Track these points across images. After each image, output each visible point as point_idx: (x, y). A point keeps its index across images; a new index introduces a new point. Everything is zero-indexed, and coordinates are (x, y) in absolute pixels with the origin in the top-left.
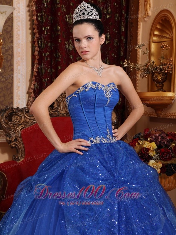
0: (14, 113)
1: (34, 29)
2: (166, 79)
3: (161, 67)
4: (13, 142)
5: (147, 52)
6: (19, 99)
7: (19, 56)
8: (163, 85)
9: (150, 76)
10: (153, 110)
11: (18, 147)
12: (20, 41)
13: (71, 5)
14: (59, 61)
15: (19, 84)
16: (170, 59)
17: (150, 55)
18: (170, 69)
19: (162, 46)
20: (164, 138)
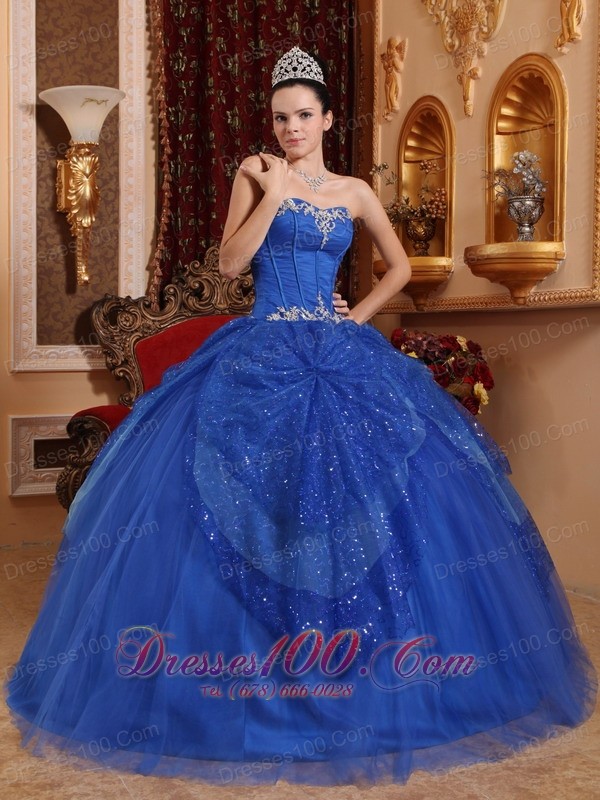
0: (121, 307)
1: (161, 137)
2: (434, 233)
3: (423, 207)
4: (120, 366)
5: (395, 181)
6: (131, 281)
7: (132, 193)
8: (428, 246)
9: (401, 228)
10: (408, 299)
11: (131, 378)
12: (132, 163)
13: (237, 90)
14: (213, 203)
15: (130, 251)
16: (441, 191)
17: (399, 187)
18: (441, 210)
19: (425, 165)
20: (434, 344)
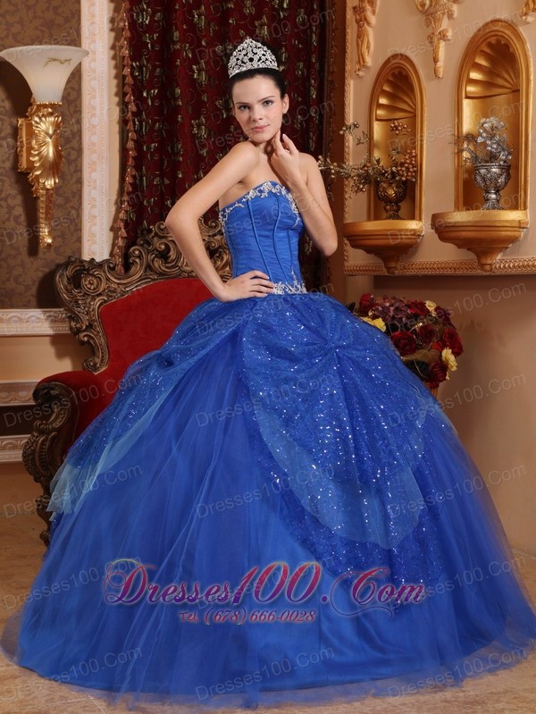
2: (405, 195)
3: (394, 168)
4: (84, 331)
5: (366, 140)
6: (95, 242)
7: (95, 152)
8: (399, 208)
10: (380, 261)
11: (95, 343)
12: (95, 121)
13: (203, 43)
14: (179, 162)
16: (411, 153)
17: (371, 145)
18: (411, 172)
19: (395, 127)
20: (401, 310)
